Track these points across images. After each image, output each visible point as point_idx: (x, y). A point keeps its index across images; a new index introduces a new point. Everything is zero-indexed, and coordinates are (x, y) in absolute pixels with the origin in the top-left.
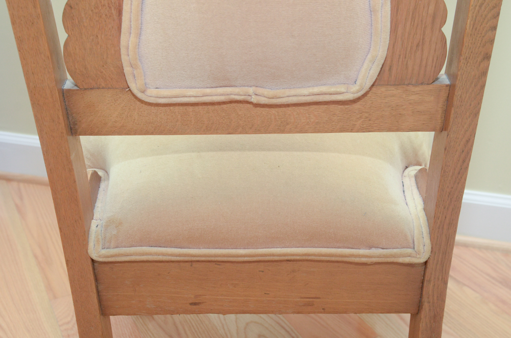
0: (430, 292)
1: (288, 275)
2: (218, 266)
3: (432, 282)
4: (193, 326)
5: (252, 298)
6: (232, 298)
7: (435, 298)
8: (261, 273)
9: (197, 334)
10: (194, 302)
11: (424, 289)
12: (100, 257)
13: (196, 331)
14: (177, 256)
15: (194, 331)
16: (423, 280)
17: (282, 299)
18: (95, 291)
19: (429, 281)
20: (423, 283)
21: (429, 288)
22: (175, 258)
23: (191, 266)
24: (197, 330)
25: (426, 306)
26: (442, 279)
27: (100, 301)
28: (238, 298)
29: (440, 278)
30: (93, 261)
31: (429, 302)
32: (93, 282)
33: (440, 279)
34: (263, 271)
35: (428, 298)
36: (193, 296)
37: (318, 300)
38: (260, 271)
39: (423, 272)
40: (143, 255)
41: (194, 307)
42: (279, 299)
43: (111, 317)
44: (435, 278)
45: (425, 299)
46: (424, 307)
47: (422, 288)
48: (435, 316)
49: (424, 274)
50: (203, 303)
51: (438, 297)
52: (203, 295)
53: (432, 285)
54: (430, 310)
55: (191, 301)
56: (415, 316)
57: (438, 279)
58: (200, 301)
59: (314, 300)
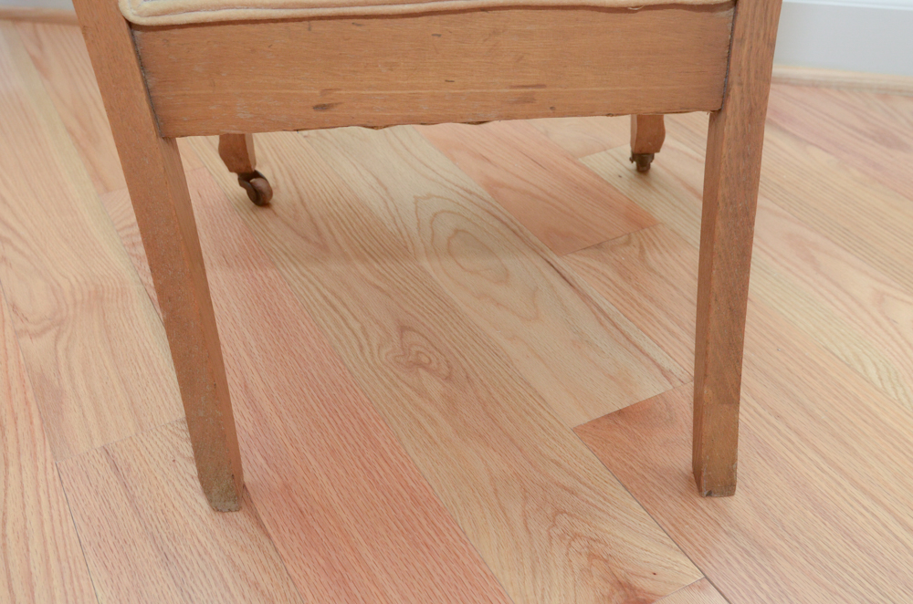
0: (743, 63)
1: (485, 40)
2: (358, 29)
3: (746, 42)
4: (342, 221)
5: (423, 92)
6: (388, 92)
7: (752, 74)
8: (436, 38)
9: (351, 233)
10: (320, 103)
11: (732, 59)
12: (140, 15)
13: (348, 229)
14: (280, 8)
15: (344, 229)
16: (731, 41)
17: (478, 91)
18: (142, 87)
19: (742, 41)
20: (730, 47)
21: (741, 54)
22: (278, 11)
23: (309, 29)
24: (349, 226)
25: (735, 90)
26: (765, 35)
27: (154, 109)
28: (399, 92)
29: (762, 34)
30: (130, 24)
31: (741, 84)
32: (137, 68)
33: (762, 37)
34: (439, 36)
35: (739, 75)
36: (317, 92)
37: (543, 90)
38: (434, 35)
39: (731, 25)
40: (220, 9)
41: (322, 113)
42: (472, 90)
43: (179, 140)
44: (751, 34)
45: (734, 77)
46: (731, 93)
47: (729, 58)
48: (751, 111)
49: (733, 28)
50: (337, 104)
51: (756, 72)
52: (336, 89)
53: (746, 49)
54: (742, 98)
55: (315, 103)
56: (716, 115)
57: (758, 35)
58: (332, 102)
59: (534, 90)
